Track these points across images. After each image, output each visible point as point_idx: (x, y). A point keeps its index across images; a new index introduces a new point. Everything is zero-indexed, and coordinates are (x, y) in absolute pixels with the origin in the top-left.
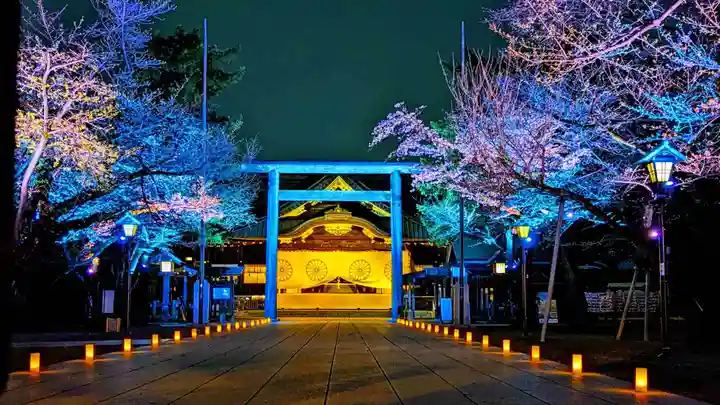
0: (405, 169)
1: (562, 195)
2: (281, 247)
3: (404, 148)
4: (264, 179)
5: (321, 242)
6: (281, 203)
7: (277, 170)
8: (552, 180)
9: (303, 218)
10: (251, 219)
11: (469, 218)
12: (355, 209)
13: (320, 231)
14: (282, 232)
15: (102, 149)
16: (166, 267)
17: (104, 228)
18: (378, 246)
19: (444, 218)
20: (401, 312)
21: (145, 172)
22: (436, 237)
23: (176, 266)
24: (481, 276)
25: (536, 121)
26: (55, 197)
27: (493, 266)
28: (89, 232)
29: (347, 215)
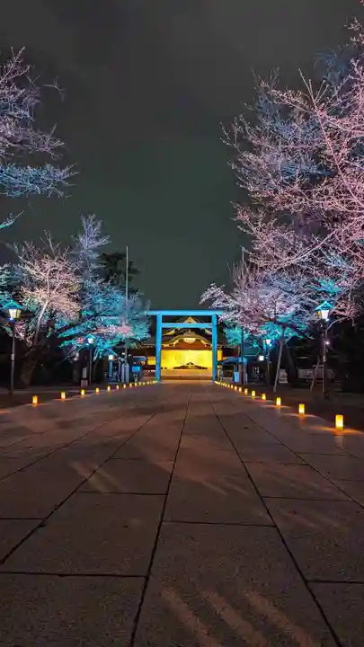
0: (218, 313)
1: (284, 326)
2: (163, 348)
3: (215, 304)
4: (154, 318)
5: (182, 346)
6: (163, 329)
7: (160, 314)
8: (281, 318)
9: (175, 335)
10: (149, 336)
11: (246, 336)
12: (197, 331)
13: (181, 341)
14: (163, 342)
15: (75, 305)
16: (111, 358)
17: (81, 340)
18: (208, 348)
19: (235, 336)
20: (217, 379)
21: (96, 315)
22: (232, 343)
23: (116, 357)
24: (253, 362)
25: (273, 292)
26: (57, 326)
27: (258, 357)
28: (73, 342)
29: (193, 334)
